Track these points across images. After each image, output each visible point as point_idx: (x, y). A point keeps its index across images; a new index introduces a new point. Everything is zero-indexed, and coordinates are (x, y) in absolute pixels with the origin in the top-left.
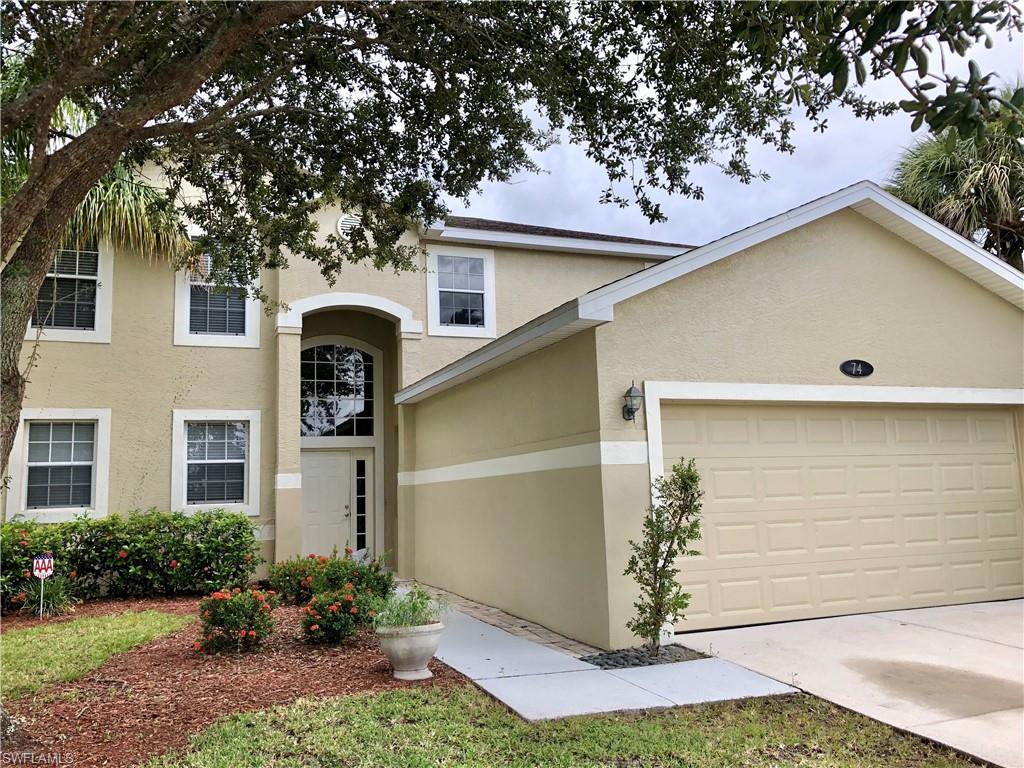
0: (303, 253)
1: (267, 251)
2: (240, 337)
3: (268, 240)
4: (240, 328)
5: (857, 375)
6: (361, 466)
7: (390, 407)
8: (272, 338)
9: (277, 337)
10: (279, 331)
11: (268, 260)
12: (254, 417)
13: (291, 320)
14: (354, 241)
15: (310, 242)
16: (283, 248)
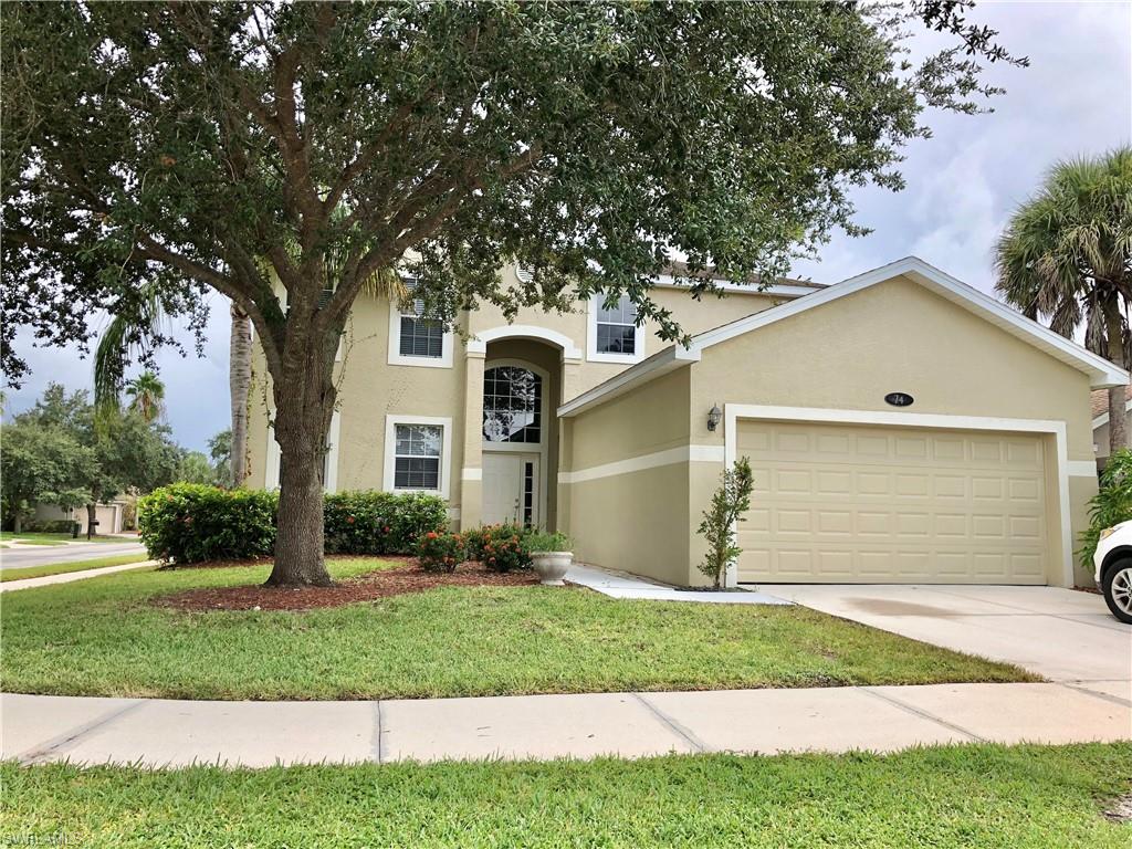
0: (490, 299)
1: (464, 297)
2: (438, 359)
3: (465, 289)
4: (438, 353)
5: (899, 404)
6: (529, 467)
7: (554, 420)
8: (462, 360)
9: (466, 360)
10: (469, 355)
11: (464, 304)
12: (447, 423)
13: (477, 348)
14: (527, 293)
15: (496, 291)
16: (476, 295)
